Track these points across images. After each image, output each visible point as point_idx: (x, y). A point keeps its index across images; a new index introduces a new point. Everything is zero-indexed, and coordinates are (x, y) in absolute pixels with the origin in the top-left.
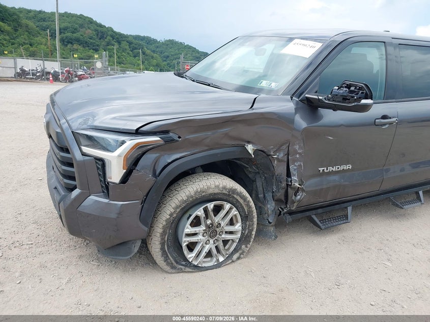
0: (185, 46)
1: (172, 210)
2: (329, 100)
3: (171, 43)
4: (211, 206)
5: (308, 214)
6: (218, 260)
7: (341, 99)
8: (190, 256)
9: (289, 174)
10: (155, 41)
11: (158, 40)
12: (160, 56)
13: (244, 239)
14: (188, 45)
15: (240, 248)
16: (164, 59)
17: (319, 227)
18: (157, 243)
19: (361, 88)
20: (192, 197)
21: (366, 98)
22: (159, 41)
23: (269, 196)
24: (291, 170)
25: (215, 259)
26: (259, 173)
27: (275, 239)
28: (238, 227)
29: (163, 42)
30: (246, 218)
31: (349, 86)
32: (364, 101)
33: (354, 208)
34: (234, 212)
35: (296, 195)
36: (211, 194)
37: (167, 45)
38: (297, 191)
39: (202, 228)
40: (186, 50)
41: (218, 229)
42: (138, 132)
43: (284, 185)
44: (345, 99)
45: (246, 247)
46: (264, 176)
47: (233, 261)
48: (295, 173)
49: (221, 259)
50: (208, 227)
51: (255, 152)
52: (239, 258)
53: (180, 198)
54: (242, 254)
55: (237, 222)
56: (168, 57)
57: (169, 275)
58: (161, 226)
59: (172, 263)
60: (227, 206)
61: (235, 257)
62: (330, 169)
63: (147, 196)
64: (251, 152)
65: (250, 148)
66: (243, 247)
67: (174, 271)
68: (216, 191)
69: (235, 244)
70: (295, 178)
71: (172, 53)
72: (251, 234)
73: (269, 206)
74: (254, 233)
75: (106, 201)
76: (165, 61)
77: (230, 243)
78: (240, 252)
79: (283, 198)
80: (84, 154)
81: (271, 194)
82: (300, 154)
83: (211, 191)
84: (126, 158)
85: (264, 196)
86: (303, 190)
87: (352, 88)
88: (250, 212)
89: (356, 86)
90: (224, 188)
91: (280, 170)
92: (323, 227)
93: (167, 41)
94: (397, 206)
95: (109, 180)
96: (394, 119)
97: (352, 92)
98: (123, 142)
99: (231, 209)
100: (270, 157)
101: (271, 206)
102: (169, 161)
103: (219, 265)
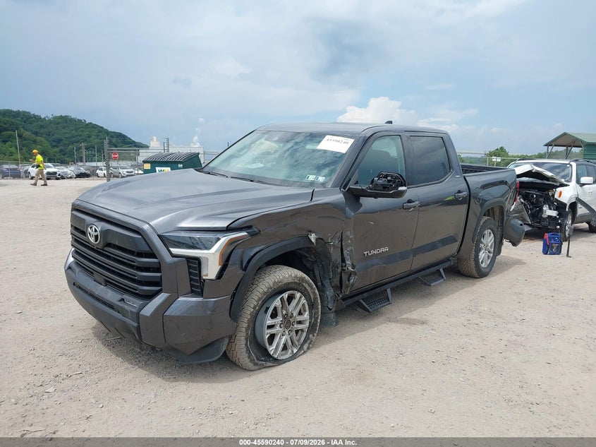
0: (87, 125)
1: (256, 303)
2: (370, 189)
3: (65, 121)
4: (285, 295)
5: (356, 299)
6: (293, 351)
7: (381, 188)
8: (271, 349)
9: (343, 260)
10: (37, 118)
11: (42, 117)
12: (47, 140)
13: (312, 328)
14: (91, 123)
15: (308, 338)
16: (55, 144)
17: (368, 311)
18: (243, 338)
19: (396, 178)
20: (271, 288)
21: (402, 186)
22: (45, 119)
23: (327, 283)
24: (345, 255)
25: (290, 351)
26: (316, 261)
27: (336, 325)
28: (306, 315)
29: (50, 120)
30: (312, 306)
31: (386, 177)
32: (400, 188)
33: (393, 290)
34: (303, 301)
35: (349, 280)
36: (285, 284)
37: (58, 124)
38: (350, 274)
39: (279, 319)
40: (88, 130)
41: (291, 320)
42: (228, 229)
43: (339, 270)
44: (385, 187)
45: (314, 336)
46: (321, 263)
47: (304, 352)
48: (348, 257)
49: (295, 351)
50: (284, 317)
51: (317, 240)
52: (308, 348)
53: (261, 291)
54: (310, 344)
55: (305, 311)
56: (60, 140)
57: (252, 373)
58: (246, 320)
59: (254, 360)
60: (298, 295)
61: (305, 347)
62: (373, 252)
63: (236, 289)
64: (313, 240)
65: (313, 237)
66: (311, 336)
67: (257, 367)
68: (290, 280)
69: (305, 334)
70: (348, 262)
71: (67, 136)
72: (317, 322)
73: (328, 293)
74: (319, 321)
75: (200, 299)
76: (55, 146)
77: (300, 332)
78: (309, 342)
79: (339, 285)
80: (174, 256)
81: (328, 281)
82: (351, 239)
83: (285, 281)
84: (222, 255)
85: (322, 284)
86: (355, 274)
87: (389, 178)
88: (315, 299)
89: (392, 176)
90: (296, 277)
91: (335, 256)
92: (371, 310)
93: (56, 117)
94: (425, 284)
95: (204, 278)
96: (417, 202)
97: (389, 181)
98: (219, 239)
99: (301, 297)
100: (327, 245)
101: (330, 293)
102: (252, 255)
103: (294, 357)
